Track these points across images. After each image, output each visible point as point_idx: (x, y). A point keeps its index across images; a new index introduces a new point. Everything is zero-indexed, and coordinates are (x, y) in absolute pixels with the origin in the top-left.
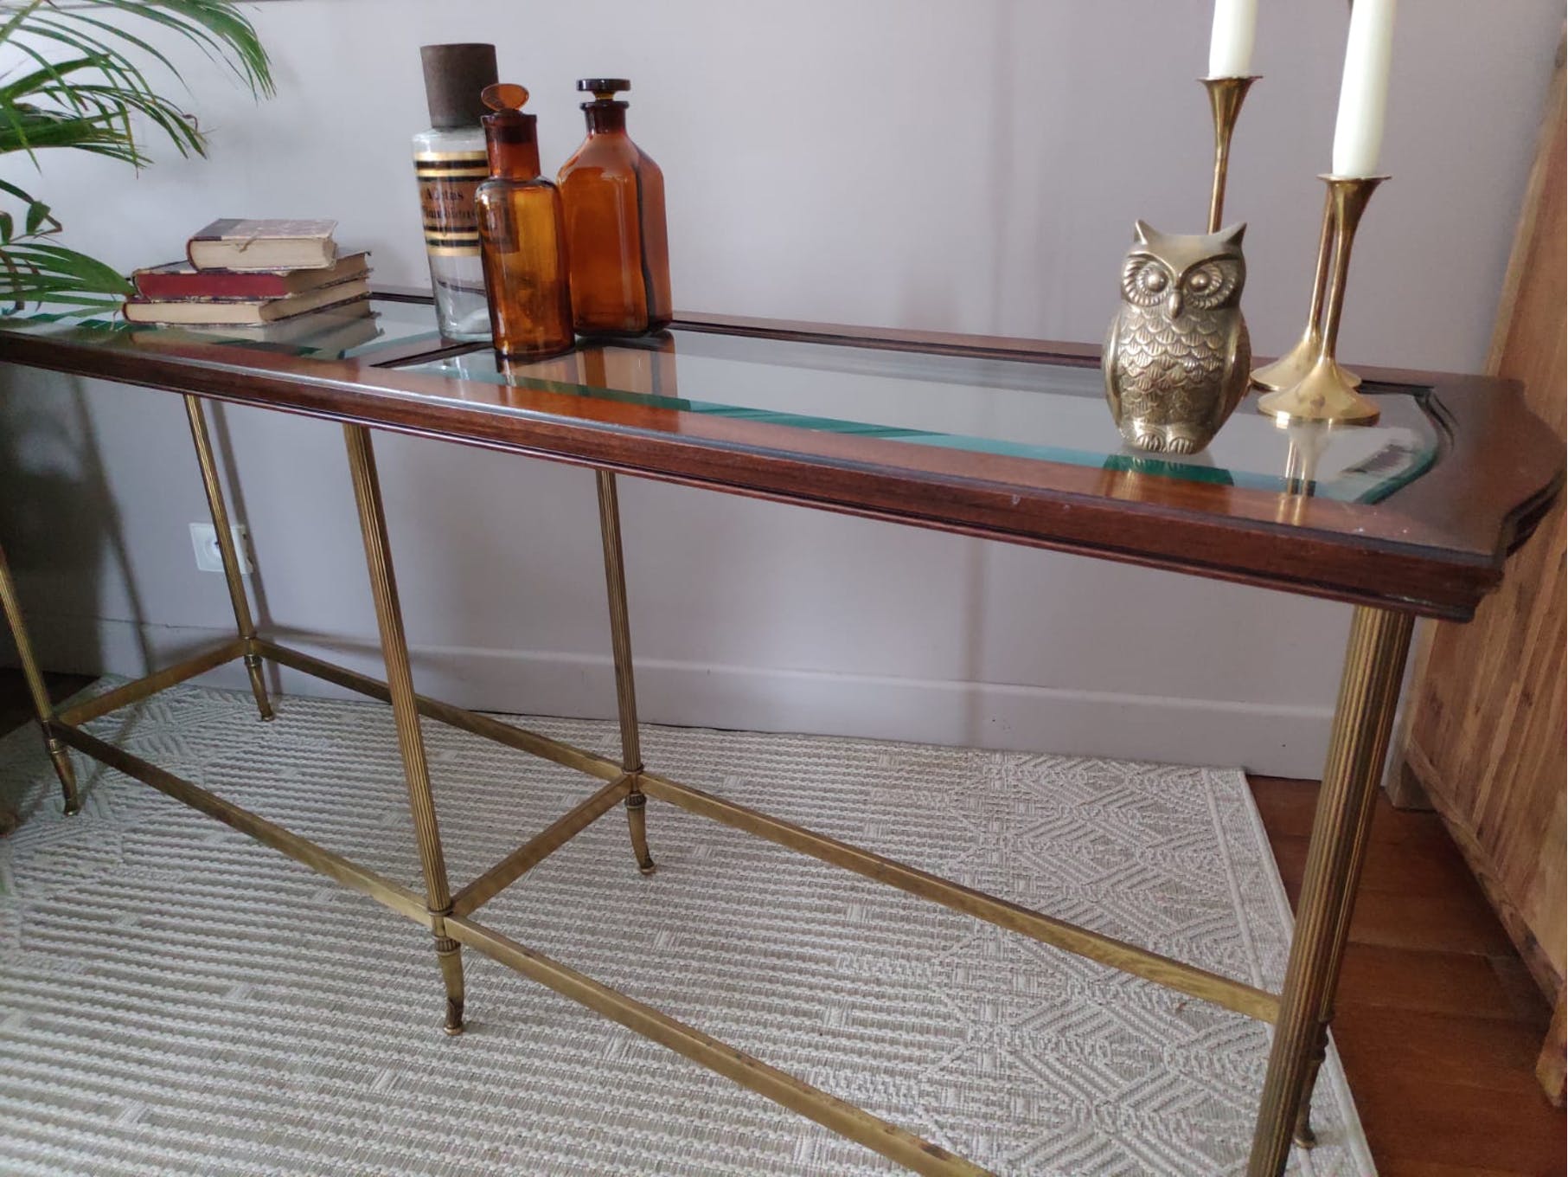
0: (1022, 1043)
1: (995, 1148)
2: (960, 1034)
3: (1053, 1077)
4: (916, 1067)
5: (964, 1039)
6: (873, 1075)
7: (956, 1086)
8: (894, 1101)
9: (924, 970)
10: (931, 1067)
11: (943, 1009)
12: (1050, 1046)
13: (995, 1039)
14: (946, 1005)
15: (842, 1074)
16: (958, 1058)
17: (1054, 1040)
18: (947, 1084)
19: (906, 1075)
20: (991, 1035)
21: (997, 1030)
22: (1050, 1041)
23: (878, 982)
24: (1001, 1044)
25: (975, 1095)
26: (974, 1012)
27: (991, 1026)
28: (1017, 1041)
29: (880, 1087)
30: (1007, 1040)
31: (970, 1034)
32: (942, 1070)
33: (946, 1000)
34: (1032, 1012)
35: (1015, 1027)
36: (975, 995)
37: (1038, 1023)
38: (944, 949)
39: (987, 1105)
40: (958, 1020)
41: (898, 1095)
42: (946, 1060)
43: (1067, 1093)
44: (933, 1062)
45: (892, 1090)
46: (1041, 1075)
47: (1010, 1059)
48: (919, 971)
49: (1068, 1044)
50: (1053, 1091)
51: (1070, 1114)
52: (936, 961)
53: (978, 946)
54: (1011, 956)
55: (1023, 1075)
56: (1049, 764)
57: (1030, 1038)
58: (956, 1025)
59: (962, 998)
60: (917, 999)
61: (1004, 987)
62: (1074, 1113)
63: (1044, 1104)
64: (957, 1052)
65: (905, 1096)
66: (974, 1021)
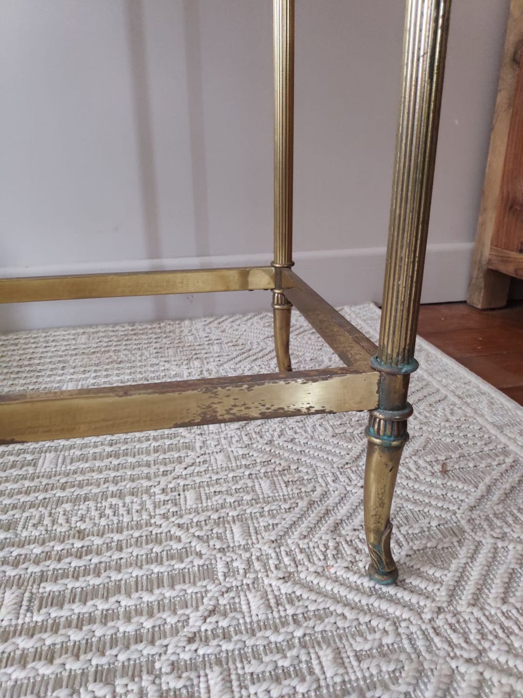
0: (294, 560)
2: (208, 573)
3: (351, 596)
4: (148, 650)
5: (213, 579)
7: (219, 662)
9: (143, 504)
10: (172, 642)
11: (176, 546)
12: (330, 553)
13: (257, 565)
16: (212, 612)
17: (331, 544)
18: (205, 663)
19: (133, 672)
20: (249, 562)
21: (256, 553)
22: (326, 546)
23: (81, 535)
24: (267, 570)
25: (253, 667)
26: (220, 539)
27: (246, 549)
28: (287, 560)
30: (272, 563)
31: (220, 568)
32: (190, 640)
33: (179, 533)
34: (290, 518)
35: (277, 543)
36: (215, 516)
37: (303, 528)
38: (165, 473)
39: (277, 680)
40: (200, 555)
42: (195, 622)
43: (381, 615)
44: (175, 631)
46: (337, 600)
47: (286, 588)
48: (136, 507)
49: (350, 543)
50: (363, 619)
51: (403, 650)
52: (157, 490)
53: (205, 462)
54: (244, 462)
55: (312, 607)
57: (302, 551)
58: (198, 562)
60: (138, 542)
61: (247, 497)
62: (406, 643)
63: (360, 645)
64: (208, 603)
66: (221, 550)
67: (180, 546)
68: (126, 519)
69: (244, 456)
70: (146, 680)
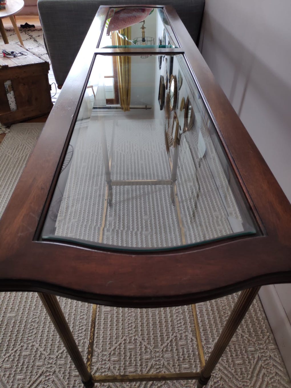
0: (103, 372)
1: (60, 366)
6: (85, 325)
8: (76, 333)
9: (131, 334)
11: (114, 343)
14: (116, 343)
15: (85, 316)
20: (105, 360)
23: (123, 320)
26: (114, 354)
27: (109, 360)
29: (81, 328)
30: (103, 366)
31: (106, 353)
33: (118, 343)
35: (109, 369)
36: (122, 353)
38: (143, 339)
40: (110, 348)
41: (78, 334)
45: (80, 331)
48: (131, 332)
52: (137, 337)
53: (146, 352)
54: (144, 364)
56: (279, 373)
59: (119, 349)
60: (117, 333)
61: (127, 363)
65: (78, 336)
66: (110, 354)
67: (114, 344)
68: (126, 330)
69: (147, 365)
70: (83, 337)
